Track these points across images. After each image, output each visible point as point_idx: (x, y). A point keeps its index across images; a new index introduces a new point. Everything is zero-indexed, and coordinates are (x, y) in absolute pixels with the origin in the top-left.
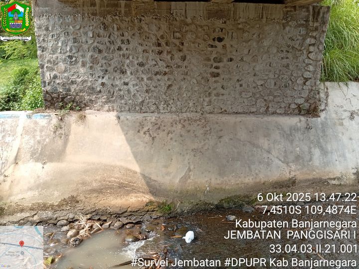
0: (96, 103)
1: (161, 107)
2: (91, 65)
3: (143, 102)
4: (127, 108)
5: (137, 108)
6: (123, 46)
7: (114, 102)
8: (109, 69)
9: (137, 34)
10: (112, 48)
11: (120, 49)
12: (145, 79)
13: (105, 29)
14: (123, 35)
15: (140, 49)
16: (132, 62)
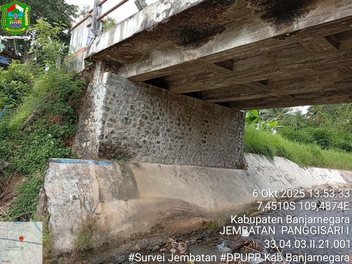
0: (137, 155)
1: (176, 161)
2: (139, 126)
3: (166, 156)
4: (156, 161)
5: (163, 161)
6: (160, 117)
7: (149, 155)
8: (150, 131)
9: (169, 111)
10: (154, 117)
11: (158, 118)
12: (170, 140)
13: (151, 104)
14: (161, 110)
15: (169, 120)
16: (163, 128)
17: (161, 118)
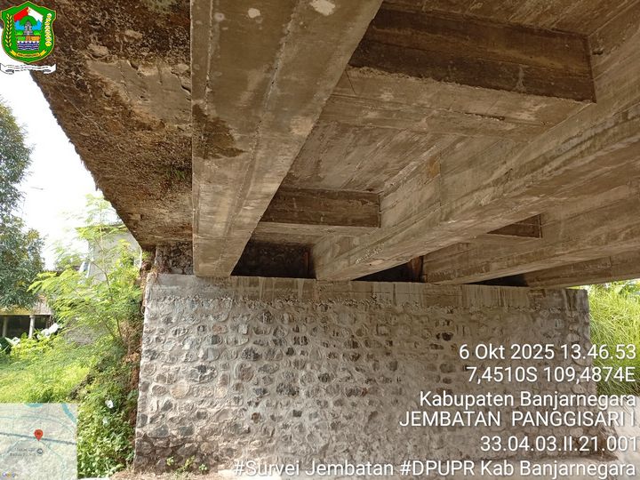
0: (239, 455)
1: (358, 457)
2: (239, 381)
3: (326, 447)
5: (316, 461)
6: (296, 347)
7: (272, 450)
8: (268, 388)
9: (320, 329)
10: (278, 351)
11: (290, 352)
12: (331, 404)
13: (268, 320)
14: (298, 331)
15: (324, 352)
16: (309, 374)
17: (298, 349)
